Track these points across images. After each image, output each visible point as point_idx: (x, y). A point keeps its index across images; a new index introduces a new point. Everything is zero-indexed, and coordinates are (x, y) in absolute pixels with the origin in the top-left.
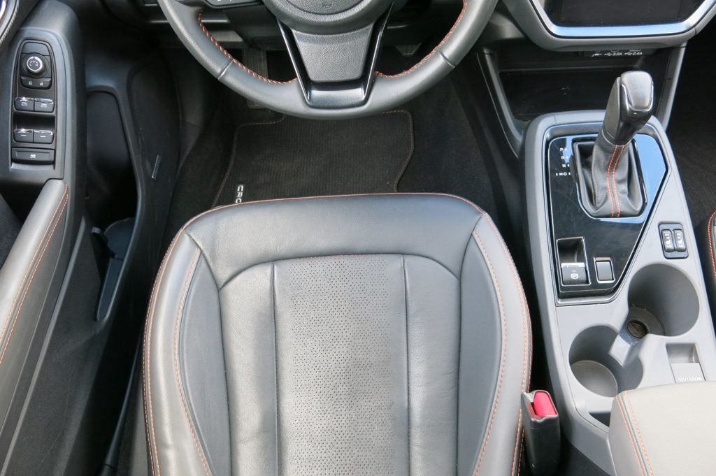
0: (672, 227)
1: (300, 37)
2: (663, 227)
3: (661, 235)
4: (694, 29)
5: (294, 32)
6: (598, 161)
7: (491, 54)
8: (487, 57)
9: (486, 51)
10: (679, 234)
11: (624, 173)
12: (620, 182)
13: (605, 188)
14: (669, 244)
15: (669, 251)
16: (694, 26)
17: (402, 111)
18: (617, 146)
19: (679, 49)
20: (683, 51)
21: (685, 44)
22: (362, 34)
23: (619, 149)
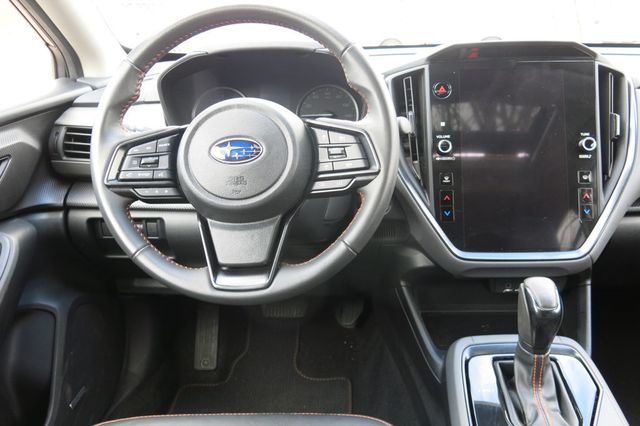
1: (213, 225)
4: (588, 256)
5: (209, 220)
6: (521, 376)
7: (407, 287)
8: (404, 289)
9: (402, 283)
11: (553, 391)
12: (549, 399)
13: (534, 405)
16: (588, 253)
17: (342, 378)
18: (536, 356)
19: (585, 286)
20: (589, 288)
21: (589, 282)
22: (270, 223)
23: (539, 360)
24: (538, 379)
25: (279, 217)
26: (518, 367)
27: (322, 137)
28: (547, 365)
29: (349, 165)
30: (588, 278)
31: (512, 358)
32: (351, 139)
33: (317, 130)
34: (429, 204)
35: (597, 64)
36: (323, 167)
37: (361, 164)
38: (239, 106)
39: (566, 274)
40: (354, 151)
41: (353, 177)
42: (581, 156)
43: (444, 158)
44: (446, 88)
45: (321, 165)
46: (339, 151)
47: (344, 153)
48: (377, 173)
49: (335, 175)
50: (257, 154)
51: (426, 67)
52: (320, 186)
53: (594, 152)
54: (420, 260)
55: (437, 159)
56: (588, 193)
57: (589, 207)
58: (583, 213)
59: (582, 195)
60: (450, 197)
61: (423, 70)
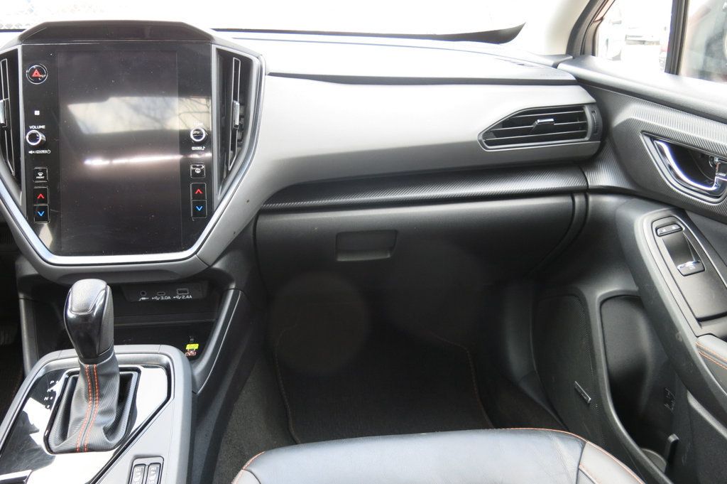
0: (148, 461)
2: (136, 462)
3: (132, 470)
4: (195, 257)
7: (25, 299)
8: (22, 302)
9: (21, 296)
10: (153, 468)
12: (103, 413)
16: (196, 253)
18: (88, 366)
19: (228, 290)
20: (231, 292)
21: (233, 286)
23: (91, 370)
26: (81, 383)
28: (110, 376)
30: (230, 281)
31: (77, 373)
34: (20, 204)
35: (214, 48)
39: (177, 278)
42: (194, 148)
43: (38, 152)
44: (42, 73)
51: (19, 48)
54: (29, 270)
55: (31, 152)
56: (202, 187)
57: (202, 204)
58: (195, 210)
59: (194, 190)
60: (45, 195)
61: (16, 51)
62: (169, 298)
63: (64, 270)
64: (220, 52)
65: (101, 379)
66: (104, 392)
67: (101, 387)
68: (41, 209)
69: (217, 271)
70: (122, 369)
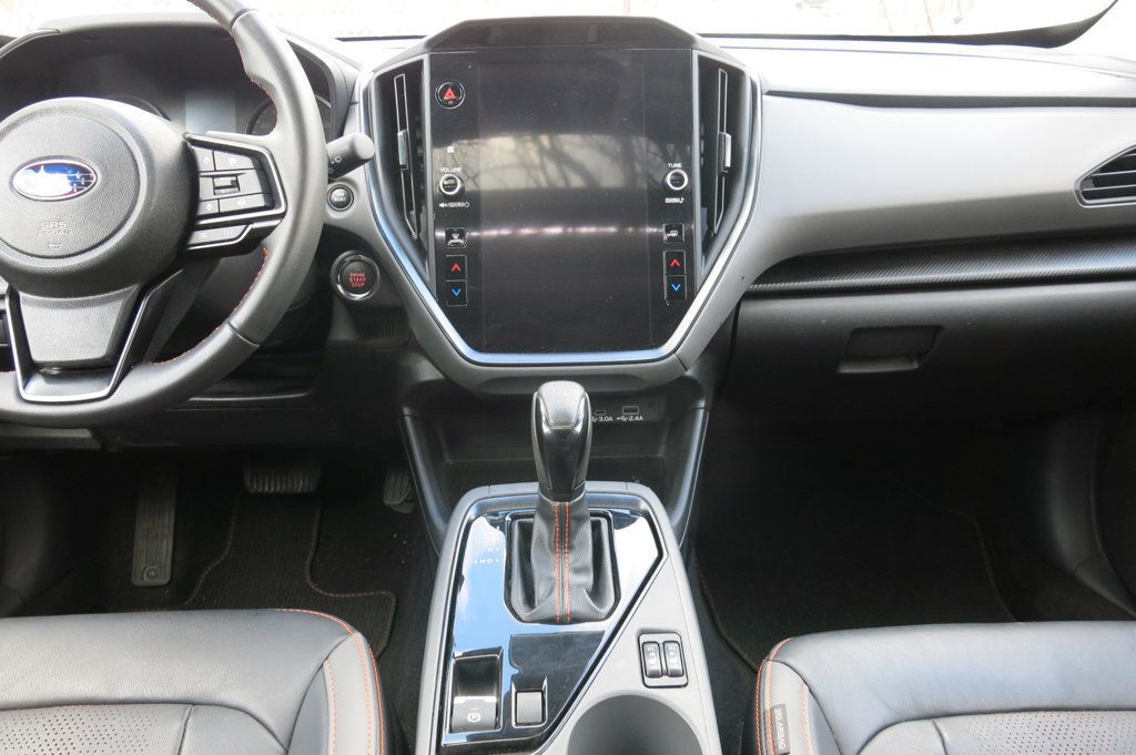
0: (660, 638)
1: (30, 303)
2: (644, 638)
3: (641, 649)
4: (674, 356)
5: (22, 294)
7: (413, 416)
8: (408, 420)
9: (406, 411)
10: (671, 647)
12: (577, 571)
13: (551, 579)
14: (653, 663)
15: (654, 675)
16: (674, 351)
17: (383, 593)
18: (558, 503)
19: (696, 410)
20: (701, 413)
21: (702, 404)
22: (118, 297)
23: (562, 510)
24: (563, 540)
25: (133, 289)
26: (539, 527)
27: (204, 158)
28: (580, 520)
29: (242, 204)
30: (699, 396)
31: (532, 516)
32: (246, 162)
33: (198, 151)
34: (428, 278)
35: (695, 54)
36: (208, 208)
37: (259, 201)
38: (64, 110)
39: (644, 387)
40: (250, 181)
41: (248, 222)
42: (668, 200)
43: (452, 205)
44: (457, 94)
45: (202, 205)
46: (227, 181)
47: (235, 184)
48: (282, 216)
49: (222, 219)
50: (87, 184)
51: (426, 58)
52: (201, 238)
53: (687, 194)
54: (427, 372)
55: (442, 205)
56: (679, 257)
57: (680, 281)
58: (670, 290)
59: (669, 262)
60: (462, 266)
61: (420, 63)
62: (611, 419)
63: (492, 372)
64: (702, 60)
65: (573, 523)
66: (576, 542)
67: (572, 535)
68: (456, 286)
69: (689, 380)
70: (593, 514)
